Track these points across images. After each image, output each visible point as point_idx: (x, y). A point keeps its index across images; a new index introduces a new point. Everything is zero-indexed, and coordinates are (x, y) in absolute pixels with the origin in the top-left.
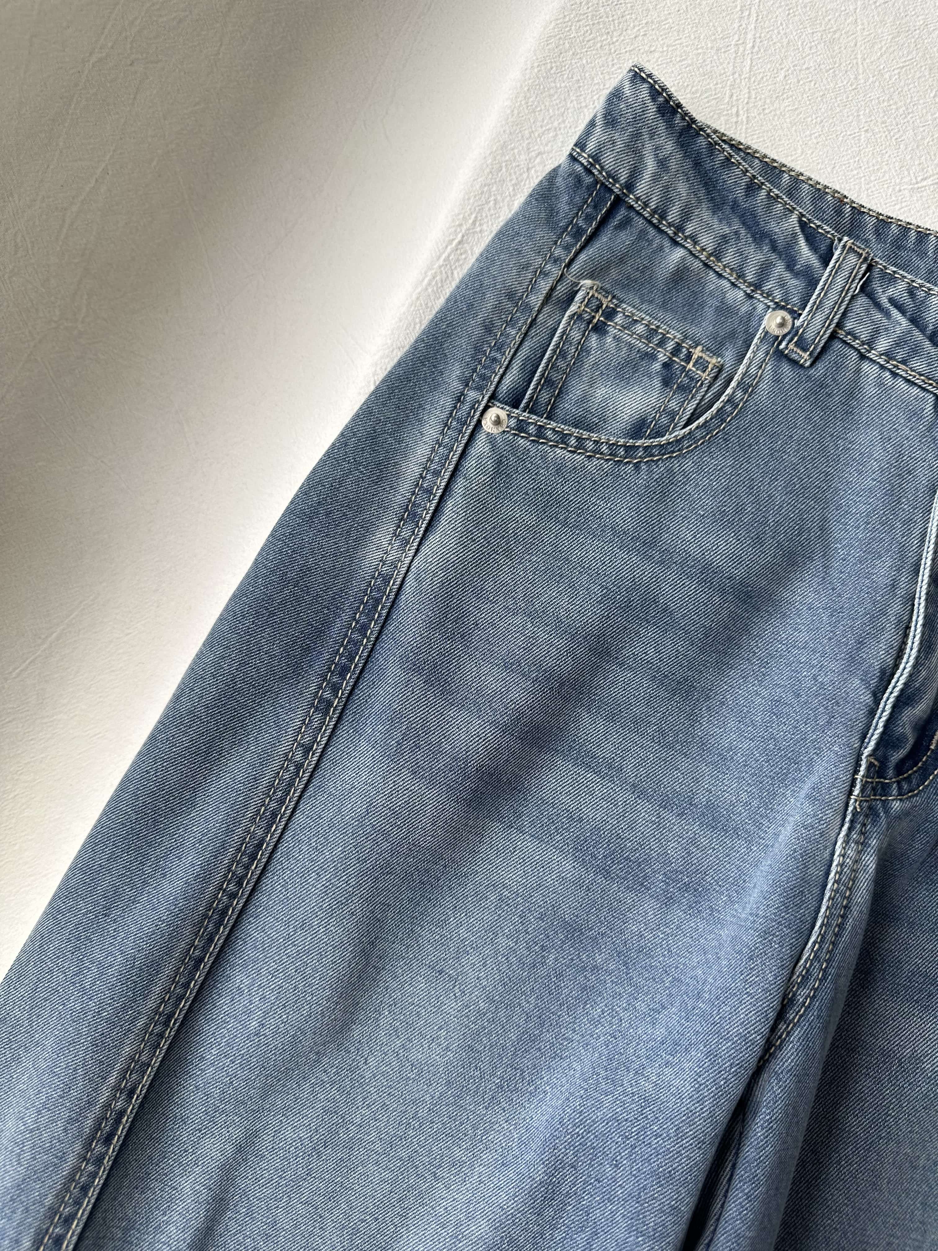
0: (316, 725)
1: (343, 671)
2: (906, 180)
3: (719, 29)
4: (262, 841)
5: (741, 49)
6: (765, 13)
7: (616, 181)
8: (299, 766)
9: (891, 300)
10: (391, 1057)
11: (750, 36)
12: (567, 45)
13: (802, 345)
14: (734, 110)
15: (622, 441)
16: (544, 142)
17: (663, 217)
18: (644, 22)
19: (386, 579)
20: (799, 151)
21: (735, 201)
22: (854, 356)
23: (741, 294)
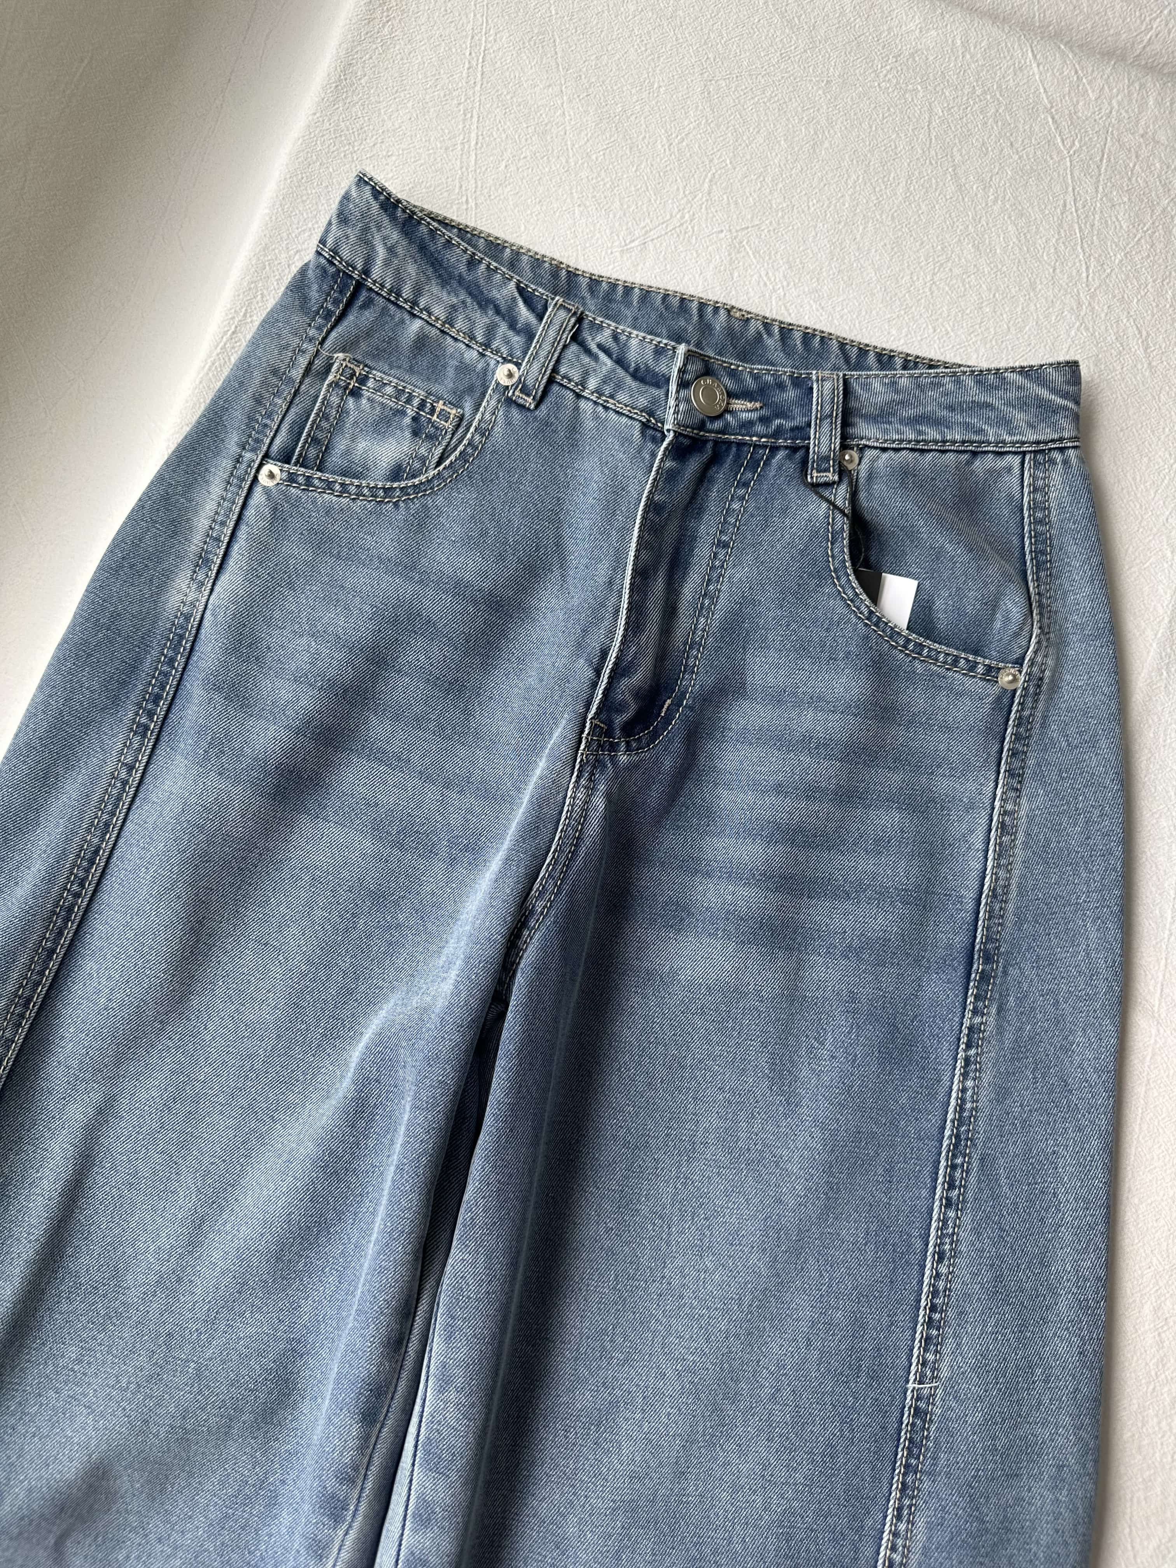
0: (136, 746)
1: (157, 699)
2: (616, 244)
3: (446, 131)
4: (98, 848)
5: (466, 146)
6: (485, 114)
7: (354, 268)
8: (125, 783)
9: (600, 346)
10: (227, 1021)
11: (473, 135)
12: (314, 157)
13: (525, 390)
14: (464, 199)
15: (380, 485)
16: (301, 242)
17: (399, 295)
18: (381, 131)
19: (187, 618)
20: (523, 228)
21: (460, 276)
22: (570, 395)
23: (476, 353)
